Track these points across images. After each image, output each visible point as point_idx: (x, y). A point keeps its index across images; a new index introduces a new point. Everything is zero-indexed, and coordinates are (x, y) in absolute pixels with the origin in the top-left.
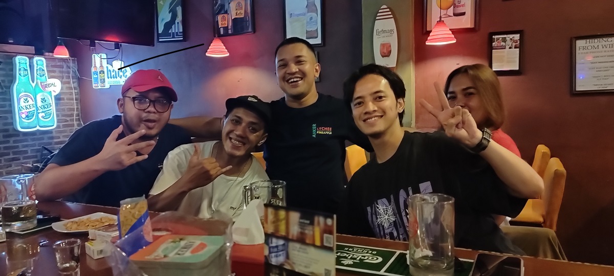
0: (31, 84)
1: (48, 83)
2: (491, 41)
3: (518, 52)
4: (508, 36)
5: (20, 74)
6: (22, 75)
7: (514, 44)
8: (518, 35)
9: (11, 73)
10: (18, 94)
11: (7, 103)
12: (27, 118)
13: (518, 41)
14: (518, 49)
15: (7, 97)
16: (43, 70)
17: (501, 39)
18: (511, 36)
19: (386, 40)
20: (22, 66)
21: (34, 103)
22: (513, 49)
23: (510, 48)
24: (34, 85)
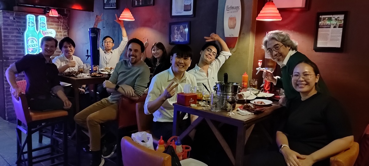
0: (36, 32)
1: (47, 31)
2: (319, 20)
3: (341, 31)
4: (334, 16)
5: (29, 26)
6: (31, 26)
7: (338, 24)
8: (343, 16)
9: (25, 24)
10: (27, 37)
11: (21, 42)
12: (32, 52)
13: (343, 21)
14: (342, 29)
15: (21, 39)
16: (44, 24)
17: (327, 19)
18: (336, 16)
19: (233, 15)
20: (31, 20)
21: (37, 43)
22: (337, 29)
23: (335, 27)
24: (38, 32)
